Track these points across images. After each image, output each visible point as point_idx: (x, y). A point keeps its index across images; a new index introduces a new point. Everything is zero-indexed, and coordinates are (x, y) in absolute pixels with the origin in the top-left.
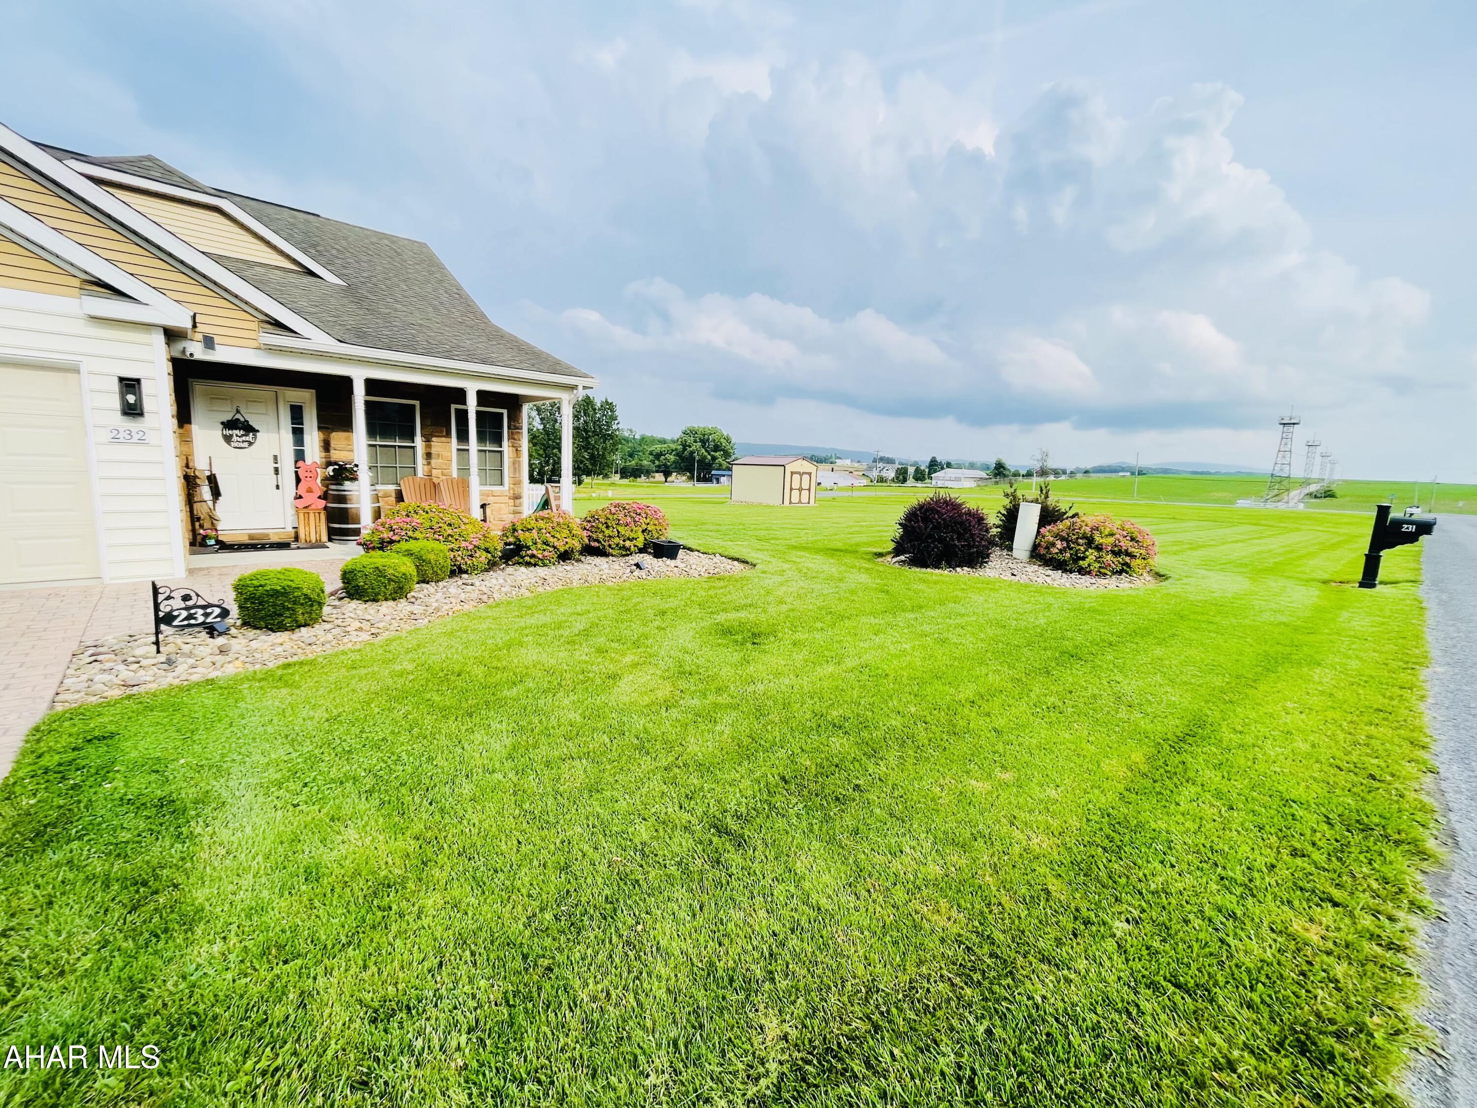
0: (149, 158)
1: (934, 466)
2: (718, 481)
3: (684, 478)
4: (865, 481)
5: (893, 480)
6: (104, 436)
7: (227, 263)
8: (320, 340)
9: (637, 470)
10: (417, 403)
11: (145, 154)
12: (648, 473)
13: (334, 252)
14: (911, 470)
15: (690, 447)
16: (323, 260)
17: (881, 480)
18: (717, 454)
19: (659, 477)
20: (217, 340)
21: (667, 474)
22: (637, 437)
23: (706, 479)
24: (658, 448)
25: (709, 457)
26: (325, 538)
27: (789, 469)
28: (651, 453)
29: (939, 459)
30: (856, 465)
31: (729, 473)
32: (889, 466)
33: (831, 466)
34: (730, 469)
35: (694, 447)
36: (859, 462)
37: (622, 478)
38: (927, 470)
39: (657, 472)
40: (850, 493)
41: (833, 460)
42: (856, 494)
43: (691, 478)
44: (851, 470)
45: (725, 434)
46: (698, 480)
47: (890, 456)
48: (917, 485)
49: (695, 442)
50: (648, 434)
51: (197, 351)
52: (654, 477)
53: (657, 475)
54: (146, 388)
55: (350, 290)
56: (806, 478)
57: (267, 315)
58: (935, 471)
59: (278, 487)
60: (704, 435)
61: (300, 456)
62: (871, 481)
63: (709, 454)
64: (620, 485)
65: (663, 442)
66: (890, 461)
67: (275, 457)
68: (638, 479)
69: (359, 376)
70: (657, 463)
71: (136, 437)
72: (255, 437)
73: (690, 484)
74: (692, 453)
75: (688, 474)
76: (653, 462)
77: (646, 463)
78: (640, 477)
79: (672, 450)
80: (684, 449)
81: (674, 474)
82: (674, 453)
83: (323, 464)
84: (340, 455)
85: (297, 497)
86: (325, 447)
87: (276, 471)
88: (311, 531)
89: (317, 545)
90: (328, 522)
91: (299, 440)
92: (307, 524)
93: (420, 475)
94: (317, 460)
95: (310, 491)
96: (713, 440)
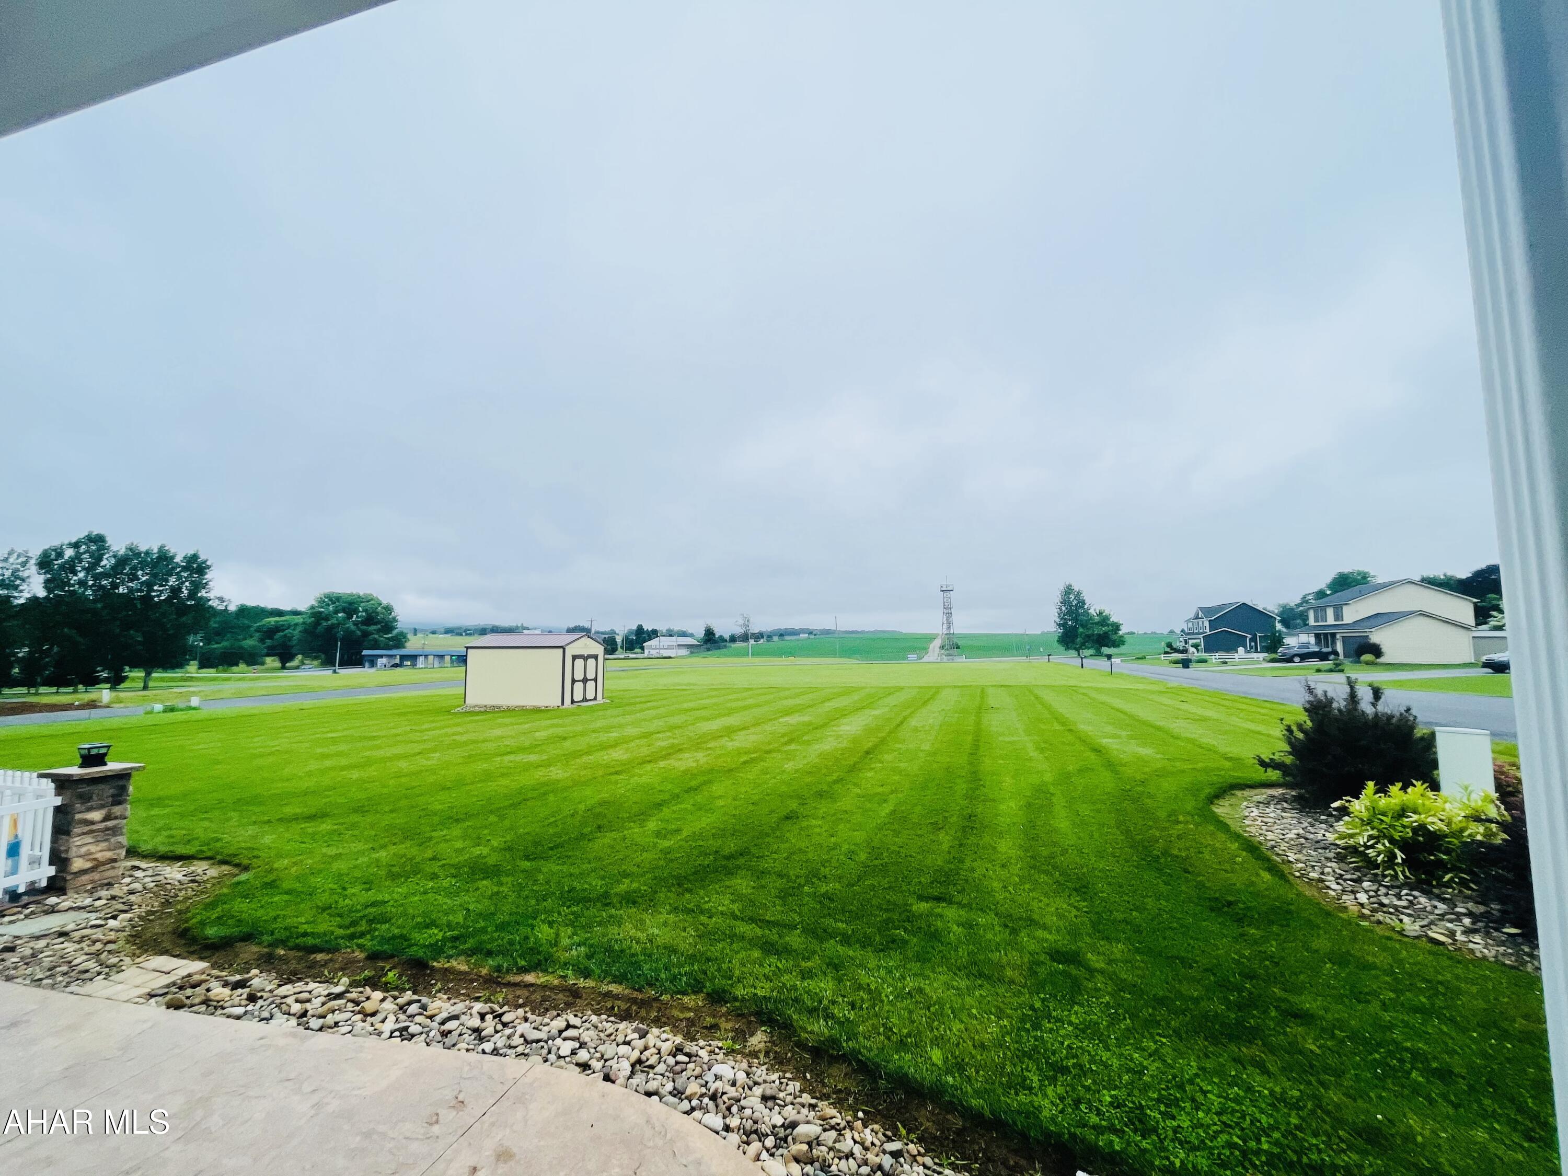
1: (642, 634)
2: (373, 664)
3: (316, 663)
9: (233, 654)
12: (252, 659)
18: (372, 628)
19: (272, 662)
21: (286, 658)
22: (233, 608)
23: (353, 659)
24: (270, 621)
27: (570, 652)
28: (261, 629)
29: (645, 628)
35: (334, 621)
38: (636, 639)
39: (268, 655)
43: (329, 662)
49: (336, 612)
56: (591, 664)
58: (645, 640)
60: (351, 604)
63: (359, 629)
68: (235, 669)
70: (269, 641)
73: (328, 672)
75: (323, 656)
76: (262, 641)
77: (249, 643)
78: (237, 665)
79: (296, 625)
80: (317, 624)
81: (300, 657)
82: (299, 628)
96: (365, 611)
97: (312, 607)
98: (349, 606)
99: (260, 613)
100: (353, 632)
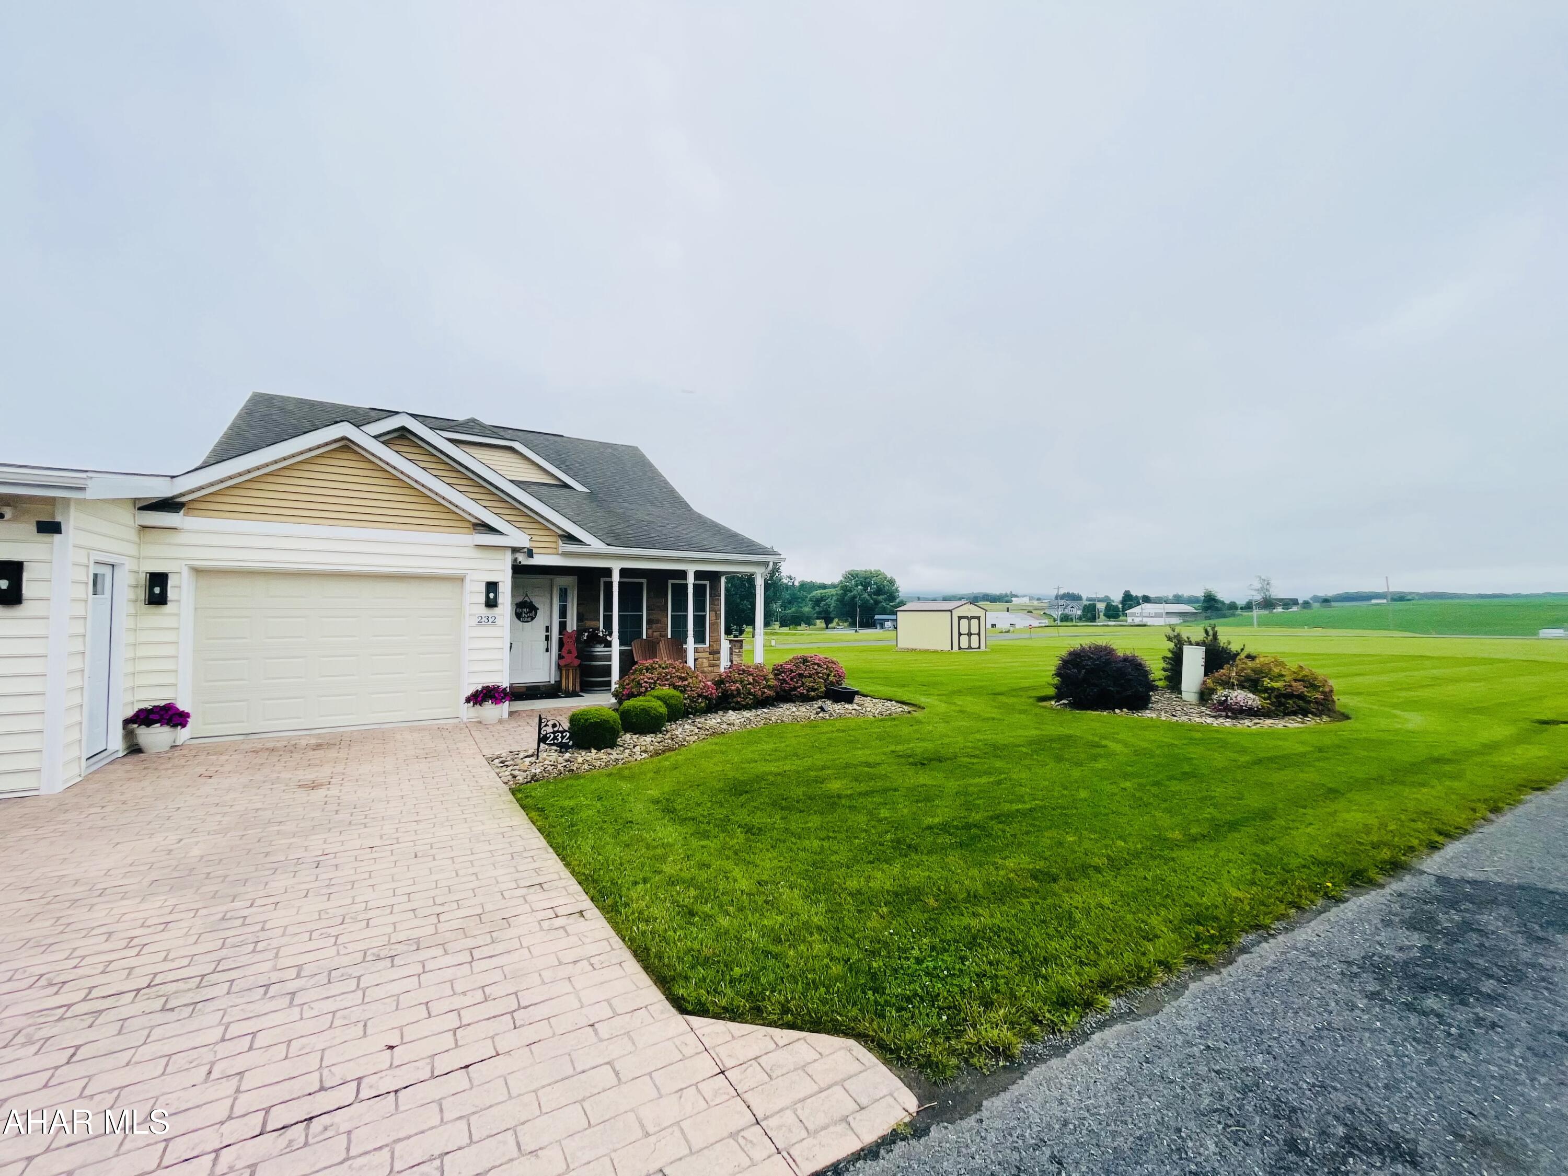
0: (473, 421)
1: (1129, 600)
2: (882, 627)
3: (846, 624)
4: (1046, 622)
5: (1080, 618)
6: (475, 621)
7: (522, 486)
8: (595, 544)
9: (797, 617)
10: (644, 581)
11: (468, 417)
12: (809, 622)
13: (577, 465)
14: (1101, 606)
15: (851, 591)
16: (572, 473)
17: (1066, 618)
18: (881, 598)
19: (820, 623)
20: (535, 550)
21: (828, 621)
22: (797, 584)
23: (869, 623)
24: (818, 593)
25: (872, 601)
26: (578, 689)
27: (956, 614)
28: (811, 600)
29: (1134, 593)
30: (1036, 603)
31: (894, 617)
32: (1074, 604)
33: (1006, 606)
34: (895, 613)
35: (855, 592)
36: (1038, 599)
37: (782, 626)
38: (1120, 606)
39: (818, 618)
40: (1028, 636)
41: (1008, 599)
42: (1032, 635)
43: (853, 625)
44: (1030, 609)
45: (889, 576)
46: (862, 626)
47: (1076, 592)
48: (1110, 623)
49: (857, 585)
50: (808, 579)
51: (523, 560)
52: (815, 625)
53: (818, 621)
54: (501, 588)
55: (592, 496)
56: (974, 622)
57: (564, 531)
58: (1130, 607)
59: (547, 650)
60: (866, 578)
61: (563, 626)
62: (1055, 620)
63: (872, 598)
64: (780, 634)
65: (824, 587)
66: (1076, 598)
67: (547, 628)
68: (799, 628)
69: (616, 567)
70: (817, 608)
71: (491, 620)
72: (536, 614)
73: (851, 632)
74: (854, 597)
75: (850, 620)
76: (813, 608)
77: (807, 609)
78: (800, 625)
79: (832, 595)
80: (845, 594)
81: (836, 620)
82: (835, 598)
83: (580, 631)
84: (589, 624)
85: (560, 657)
86: (580, 618)
87: (547, 638)
88: (569, 683)
89: (574, 694)
90: (581, 676)
91: (563, 613)
92: (567, 678)
93: (644, 637)
94: (575, 628)
95: (570, 652)
96: (875, 583)
97: (841, 582)
98: (864, 580)
99: (812, 587)
100: (868, 601)
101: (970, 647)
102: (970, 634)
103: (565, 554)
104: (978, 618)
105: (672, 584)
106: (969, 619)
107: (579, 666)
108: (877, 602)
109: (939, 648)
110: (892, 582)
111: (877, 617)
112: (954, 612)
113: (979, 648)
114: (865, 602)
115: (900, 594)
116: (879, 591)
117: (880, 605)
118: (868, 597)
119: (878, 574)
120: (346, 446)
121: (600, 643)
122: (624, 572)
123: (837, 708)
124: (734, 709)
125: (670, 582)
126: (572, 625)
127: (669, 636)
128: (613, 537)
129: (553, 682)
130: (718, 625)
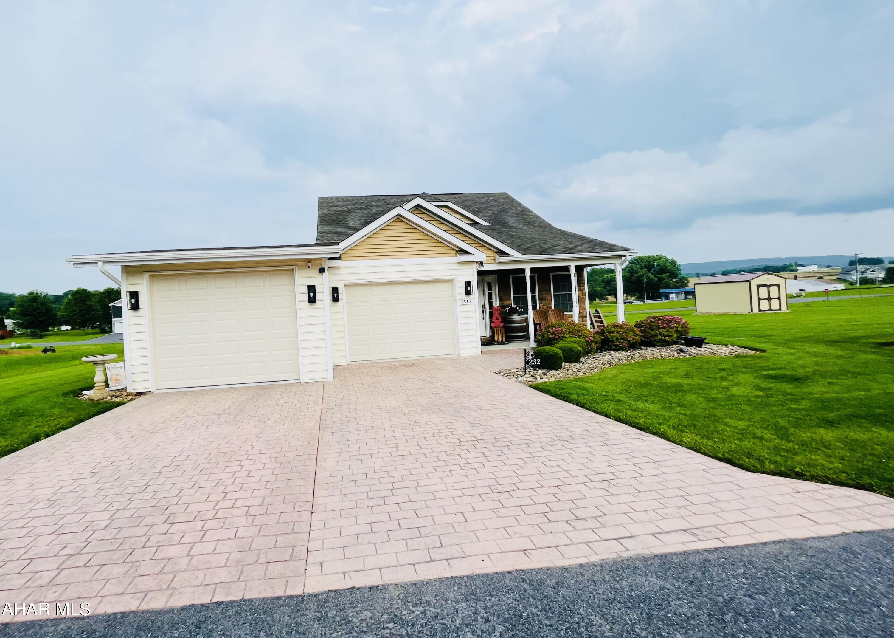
2: (667, 298)
3: (634, 298)
4: (843, 285)
5: (885, 281)
6: (461, 303)
8: (517, 255)
15: (637, 273)
16: (478, 214)
18: (664, 276)
19: (612, 299)
24: (608, 276)
25: (656, 279)
26: (504, 340)
27: (754, 284)
28: (603, 281)
30: (826, 270)
32: (874, 267)
33: (793, 274)
35: (641, 273)
36: (829, 266)
40: (825, 298)
41: (794, 268)
42: (831, 298)
43: (640, 298)
44: (821, 275)
45: (670, 259)
46: (648, 298)
49: (642, 268)
51: (481, 268)
52: (607, 299)
53: (609, 297)
54: (472, 284)
55: (492, 227)
56: (774, 289)
57: (498, 249)
59: (483, 319)
60: (649, 262)
61: (491, 304)
62: (853, 284)
63: (656, 277)
67: (483, 306)
69: (528, 268)
70: (608, 288)
73: (640, 303)
74: (640, 277)
75: (637, 294)
78: (595, 300)
80: (631, 275)
83: (502, 307)
84: (506, 302)
85: (491, 322)
86: (501, 299)
87: (483, 311)
88: (499, 336)
89: (502, 343)
90: (505, 333)
91: (490, 297)
92: (498, 334)
93: (538, 308)
94: (498, 305)
95: (497, 319)
96: (658, 265)
100: (652, 279)
101: (770, 309)
102: (769, 299)
103: (500, 263)
104: (778, 285)
105: (553, 275)
106: (768, 286)
107: (504, 327)
108: (660, 280)
109: (739, 311)
110: (673, 263)
111: (661, 291)
112: (752, 281)
113: (780, 309)
114: (650, 281)
115: (682, 272)
116: (663, 270)
117: (664, 281)
118: (652, 276)
119: (659, 258)
120: (399, 217)
121: (516, 313)
122: (532, 270)
123: (693, 350)
124: (614, 350)
125: (551, 274)
126: (496, 303)
127: (553, 308)
128: (524, 251)
129: (488, 336)
130: (584, 299)
